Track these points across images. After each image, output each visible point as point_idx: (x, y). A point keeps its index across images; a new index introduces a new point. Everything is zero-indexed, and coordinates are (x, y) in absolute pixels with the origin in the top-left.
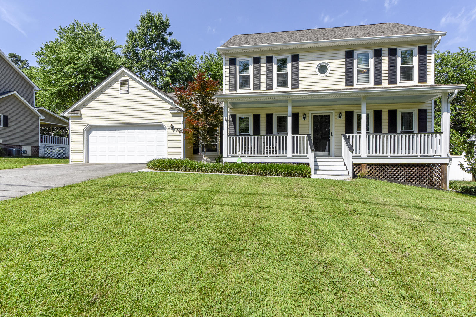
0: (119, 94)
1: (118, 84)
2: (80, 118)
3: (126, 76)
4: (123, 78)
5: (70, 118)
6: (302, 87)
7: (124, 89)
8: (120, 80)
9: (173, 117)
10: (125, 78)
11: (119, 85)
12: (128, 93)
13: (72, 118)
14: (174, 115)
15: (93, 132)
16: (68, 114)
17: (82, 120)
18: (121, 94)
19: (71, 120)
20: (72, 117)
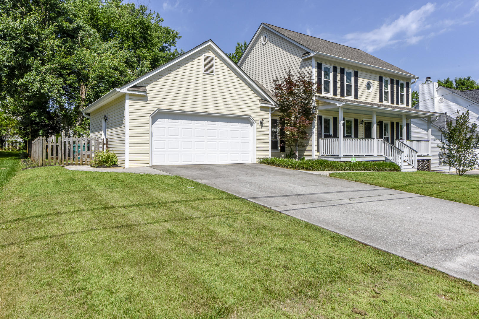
0: (202, 73)
1: (201, 60)
2: (144, 98)
3: (210, 52)
4: (207, 54)
5: (127, 97)
6: (360, 99)
7: (209, 68)
8: (203, 56)
9: (261, 110)
10: (210, 54)
11: (203, 61)
12: (213, 75)
13: (131, 97)
14: (262, 108)
15: (159, 120)
16: (128, 90)
17: (148, 102)
18: (204, 73)
19: (130, 99)
20: (130, 95)
